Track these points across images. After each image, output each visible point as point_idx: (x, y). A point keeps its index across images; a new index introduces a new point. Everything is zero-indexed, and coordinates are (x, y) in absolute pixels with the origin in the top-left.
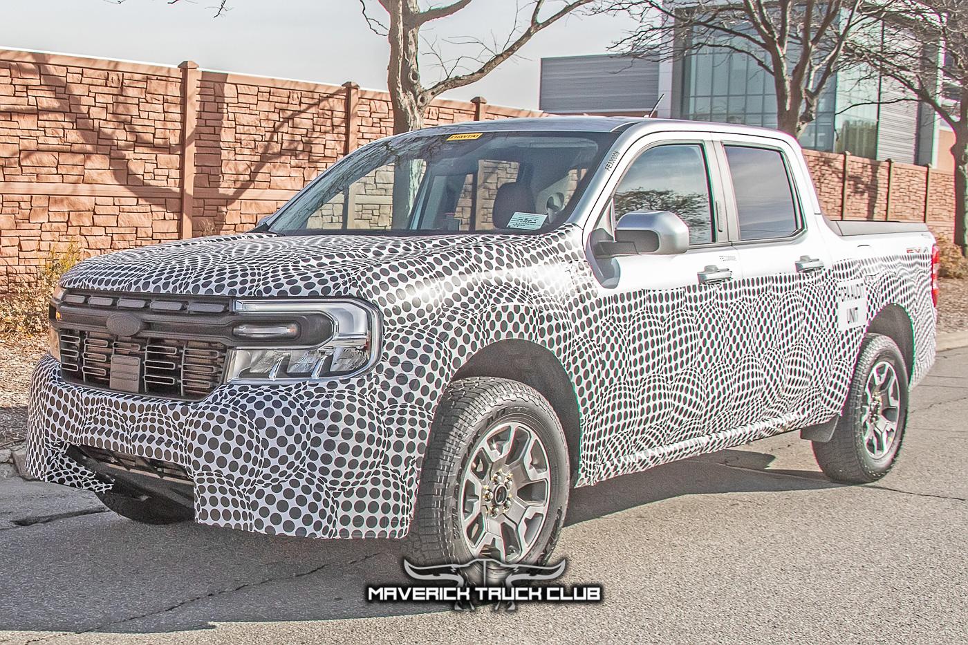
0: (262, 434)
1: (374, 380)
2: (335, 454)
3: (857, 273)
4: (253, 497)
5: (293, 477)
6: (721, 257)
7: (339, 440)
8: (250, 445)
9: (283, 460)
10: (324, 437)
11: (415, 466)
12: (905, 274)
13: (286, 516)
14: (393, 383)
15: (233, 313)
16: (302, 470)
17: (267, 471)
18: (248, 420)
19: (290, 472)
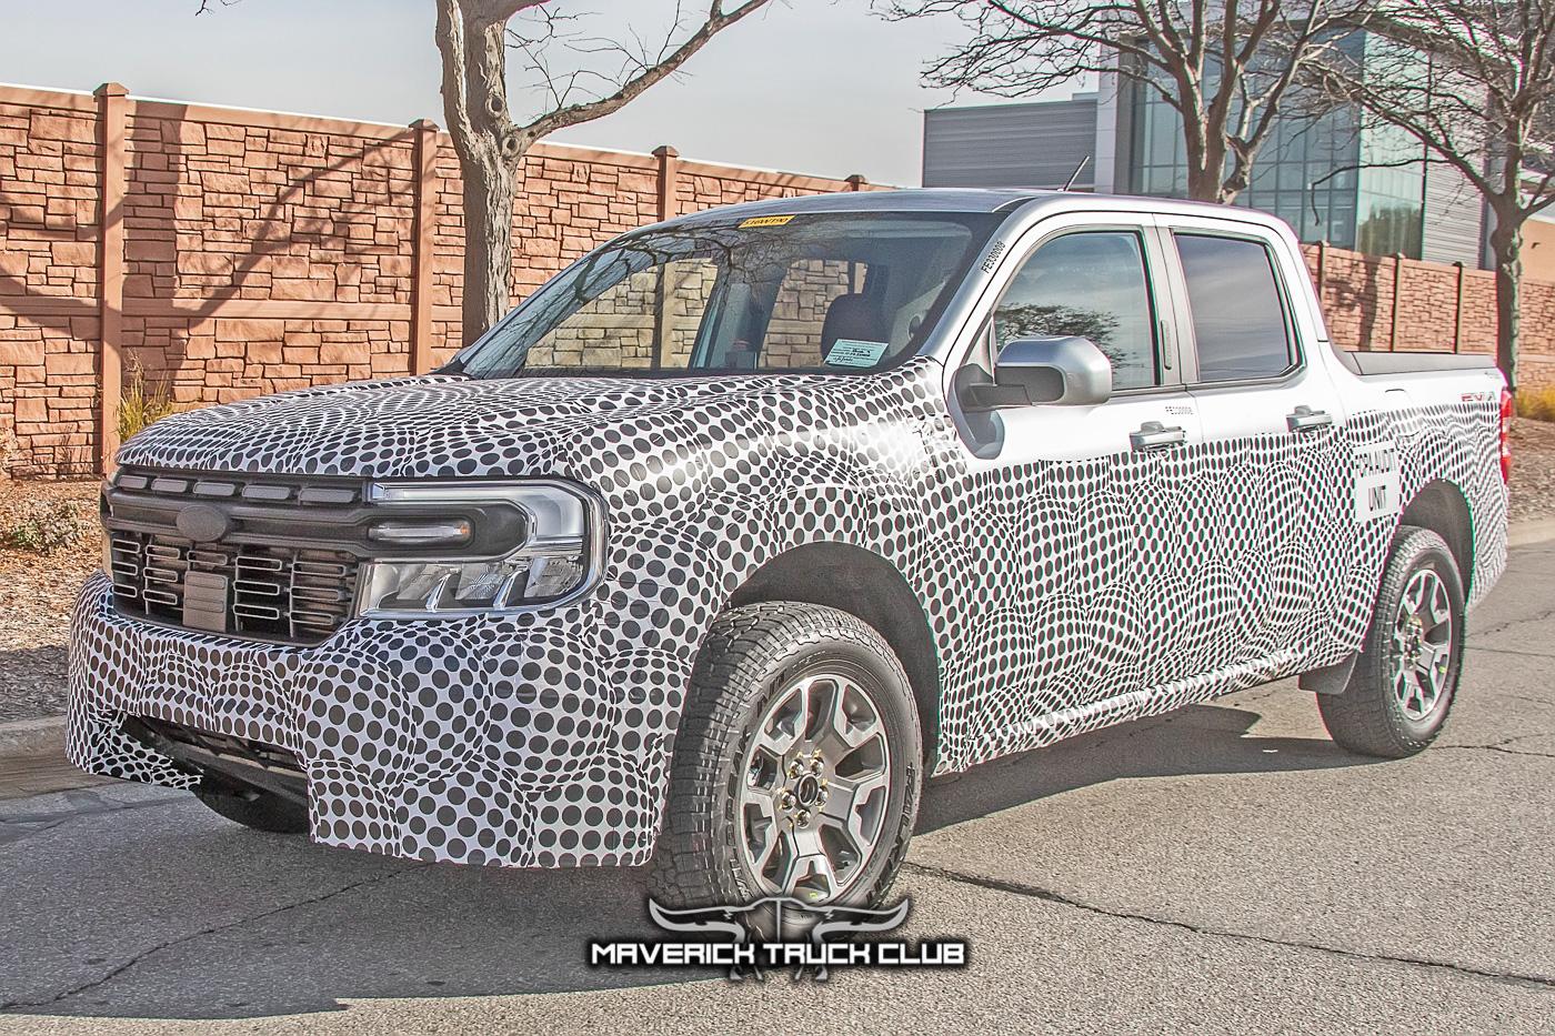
0: (414, 699)
1: (593, 611)
2: (530, 732)
3: (1385, 433)
4: (400, 802)
5: (463, 769)
6: (1169, 409)
7: (536, 708)
8: (394, 718)
9: (447, 741)
10: (512, 703)
11: (661, 749)
12: (1460, 433)
13: (452, 832)
14: (625, 615)
15: (368, 505)
16: (476, 757)
17: (421, 759)
18: (391, 677)
19: (457, 760)
